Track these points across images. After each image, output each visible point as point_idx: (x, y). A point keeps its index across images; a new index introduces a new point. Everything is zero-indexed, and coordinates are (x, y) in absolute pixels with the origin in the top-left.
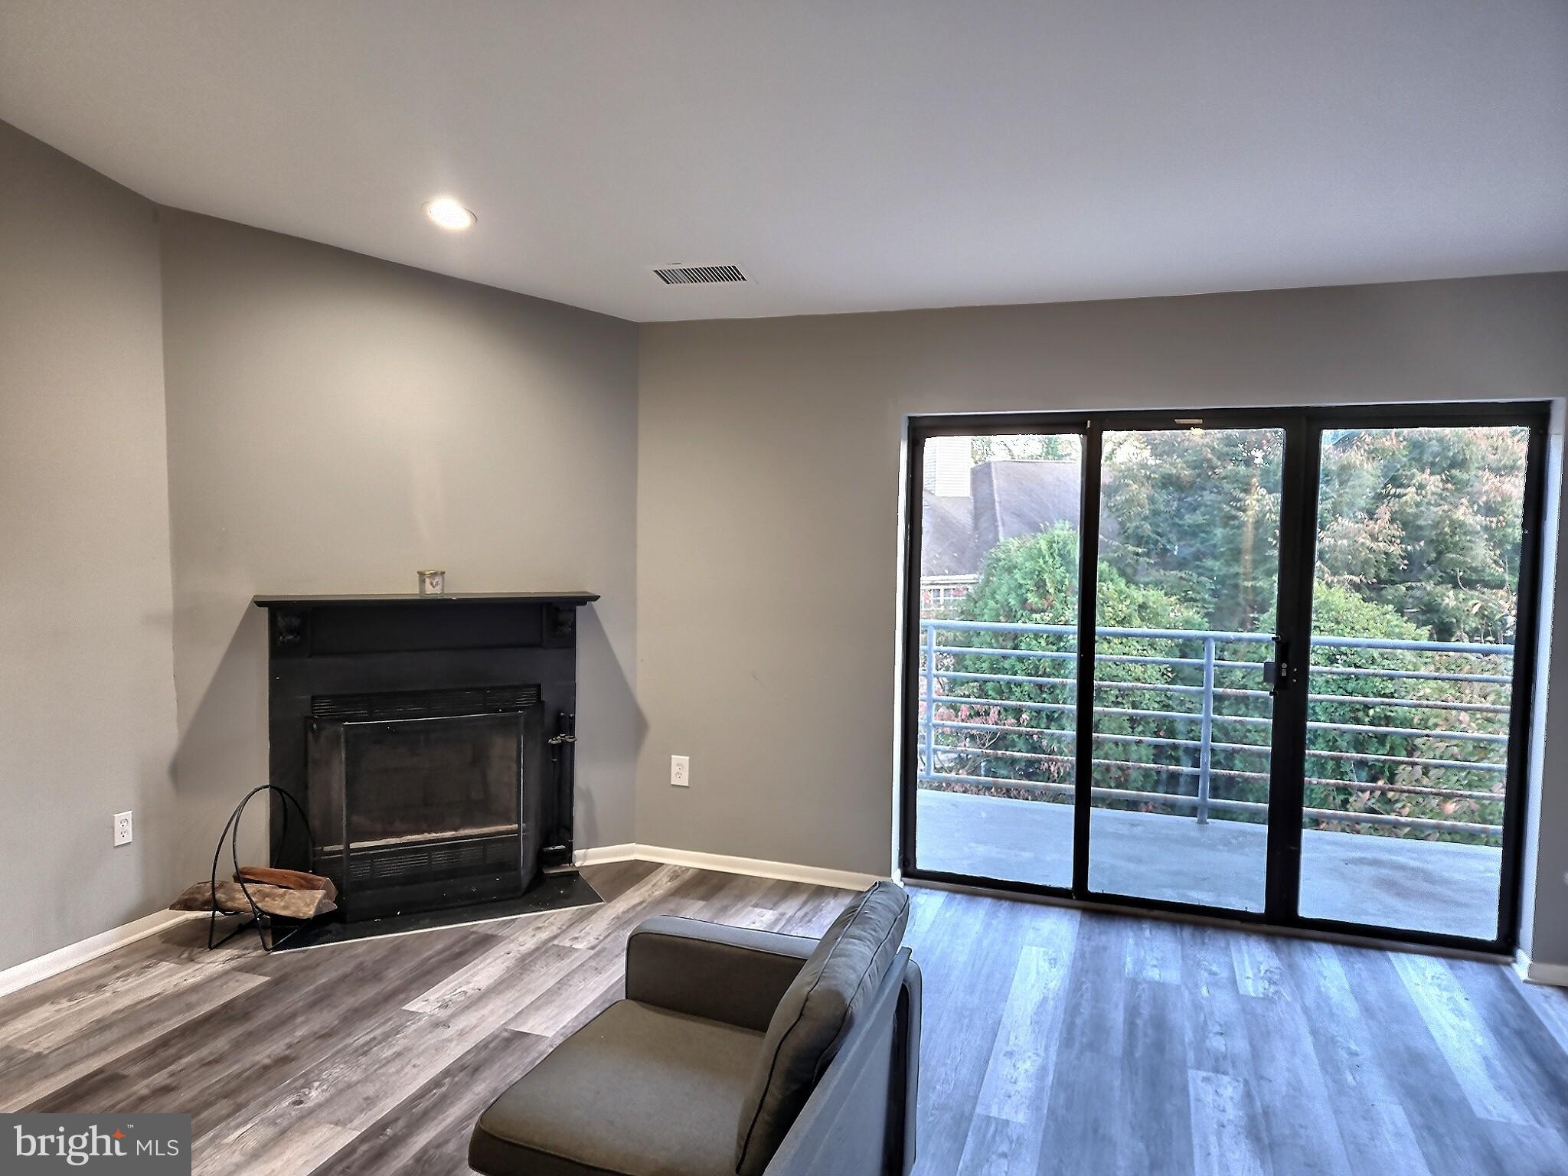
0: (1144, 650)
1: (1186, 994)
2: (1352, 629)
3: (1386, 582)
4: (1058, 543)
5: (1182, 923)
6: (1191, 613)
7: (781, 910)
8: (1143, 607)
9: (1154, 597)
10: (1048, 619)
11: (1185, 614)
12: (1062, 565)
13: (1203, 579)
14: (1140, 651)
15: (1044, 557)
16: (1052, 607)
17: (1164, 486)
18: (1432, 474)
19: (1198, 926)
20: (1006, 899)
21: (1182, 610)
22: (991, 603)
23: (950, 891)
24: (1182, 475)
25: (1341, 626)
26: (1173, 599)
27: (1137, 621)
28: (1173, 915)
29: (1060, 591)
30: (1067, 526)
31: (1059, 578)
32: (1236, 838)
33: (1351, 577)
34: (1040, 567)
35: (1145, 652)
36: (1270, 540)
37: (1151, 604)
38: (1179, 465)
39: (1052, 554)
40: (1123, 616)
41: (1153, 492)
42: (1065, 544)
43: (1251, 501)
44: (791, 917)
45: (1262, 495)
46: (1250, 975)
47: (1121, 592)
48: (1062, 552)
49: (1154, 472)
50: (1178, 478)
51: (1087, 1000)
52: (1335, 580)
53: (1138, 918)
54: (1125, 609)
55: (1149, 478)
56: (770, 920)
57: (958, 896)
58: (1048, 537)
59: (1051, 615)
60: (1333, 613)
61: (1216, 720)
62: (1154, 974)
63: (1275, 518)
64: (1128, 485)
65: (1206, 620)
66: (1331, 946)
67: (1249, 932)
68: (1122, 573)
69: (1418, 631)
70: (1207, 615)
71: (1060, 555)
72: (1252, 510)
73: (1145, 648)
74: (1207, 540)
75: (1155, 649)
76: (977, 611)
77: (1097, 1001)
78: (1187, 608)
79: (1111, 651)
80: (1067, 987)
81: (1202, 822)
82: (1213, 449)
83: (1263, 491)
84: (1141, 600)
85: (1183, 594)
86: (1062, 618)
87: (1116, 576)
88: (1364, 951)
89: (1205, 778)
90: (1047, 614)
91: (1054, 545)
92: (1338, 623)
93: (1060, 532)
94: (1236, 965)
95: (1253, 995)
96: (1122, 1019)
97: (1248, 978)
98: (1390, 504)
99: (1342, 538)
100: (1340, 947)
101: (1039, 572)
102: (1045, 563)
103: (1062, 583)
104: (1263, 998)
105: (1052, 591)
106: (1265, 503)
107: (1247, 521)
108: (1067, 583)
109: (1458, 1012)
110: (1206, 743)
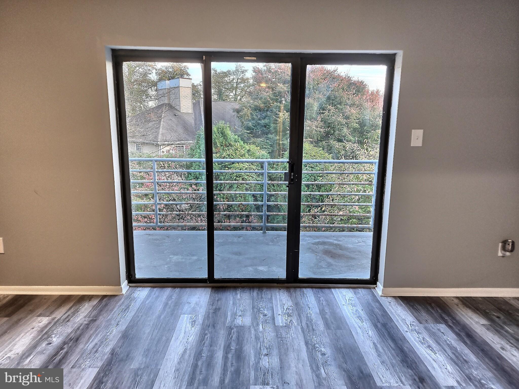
0: (249, 165)
1: (253, 332)
2: (311, 156)
3: (320, 141)
4: (220, 129)
5: (253, 287)
6: (264, 152)
7: (53, 316)
8: (249, 151)
9: (253, 147)
10: (218, 156)
11: (262, 153)
12: (222, 136)
13: (268, 141)
14: (248, 166)
15: (216, 133)
16: (219, 152)
17: (255, 110)
18: (332, 106)
19: (260, 288)
20: (178, 287)
21: (261, 151)
22: (199, 151)
23: (151, 287)
24: (261, 106)
25: (308, 155)
26: (259, 148)
27: (247, 155)
28: (250, 284)
29: (222, 146)
30: (223, 123)
31: (221, 141)
32: (276, 238)
33: (310, 139)
34: (215, 137)
35: (250, 166)
36: (287, 128)
37: (251, 150)
38: (260, 103)
39: (218, 132)
40: (242, 154)
41: (252, 112)
42: (223, 129)
43: (281, 114)
44: (58, 320)
45: (285, 113)
46: (280, 313)
47: (241, 146)
48: (222, 132)
49: (252, 105)
50: (259, 107)
51: (206, 346)
52: (306, 140)
53: (235, 288)
54: (243, 151)
55: (250, 107)
56: (45, 324)
57: (155, 289)
58: (217, 126)
59: (219, 154)
60: (306, 151)
61: (268, 193)
62: (239, 321)
63: (288, 120)
64: (244, 109)
65: (269, 154)
66: (311, 289)
67: (280, 288)
68: (242, 139)
69: (329, 156)
70: (269, 153)
71: (221, 133)
72: (282, 118)
73: (250, 164)
74: (269, 128)
75: (253, 165)
76: (194, 154)
77: (211, 346)
78: (263, 151)
79: (239, 166)
80: (197, 339)
81: (264, 233)
82: (270, 97)
83: (285, 112)
84: (248, 149)
85: (262, 146)
86: (223, 155)
87: (240, 140)
88: (323, 290)
89: (265, 216)
90: (217, 154)
91: (219, 129)
92: (307, 154)
93: (221, 125)
94: (274, 307)
95: (281, 325)
96: (221, 356)
97: (279, 315)
98: (321, 116)
99: (308, 127)
100: (314, 290)
101: (214, 139)
102: (216, 136)
103: (222, 143)
104: (286, 326)
105: (219, 146)
106: (286, 115)
107: (281, 121)
108: (224, 143)
109: (359, 317)
110: (265, 202)
